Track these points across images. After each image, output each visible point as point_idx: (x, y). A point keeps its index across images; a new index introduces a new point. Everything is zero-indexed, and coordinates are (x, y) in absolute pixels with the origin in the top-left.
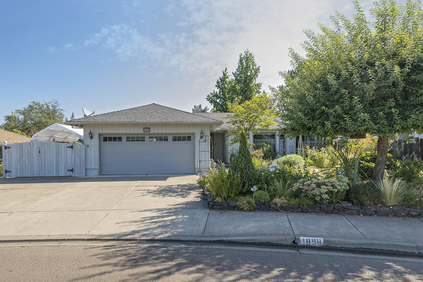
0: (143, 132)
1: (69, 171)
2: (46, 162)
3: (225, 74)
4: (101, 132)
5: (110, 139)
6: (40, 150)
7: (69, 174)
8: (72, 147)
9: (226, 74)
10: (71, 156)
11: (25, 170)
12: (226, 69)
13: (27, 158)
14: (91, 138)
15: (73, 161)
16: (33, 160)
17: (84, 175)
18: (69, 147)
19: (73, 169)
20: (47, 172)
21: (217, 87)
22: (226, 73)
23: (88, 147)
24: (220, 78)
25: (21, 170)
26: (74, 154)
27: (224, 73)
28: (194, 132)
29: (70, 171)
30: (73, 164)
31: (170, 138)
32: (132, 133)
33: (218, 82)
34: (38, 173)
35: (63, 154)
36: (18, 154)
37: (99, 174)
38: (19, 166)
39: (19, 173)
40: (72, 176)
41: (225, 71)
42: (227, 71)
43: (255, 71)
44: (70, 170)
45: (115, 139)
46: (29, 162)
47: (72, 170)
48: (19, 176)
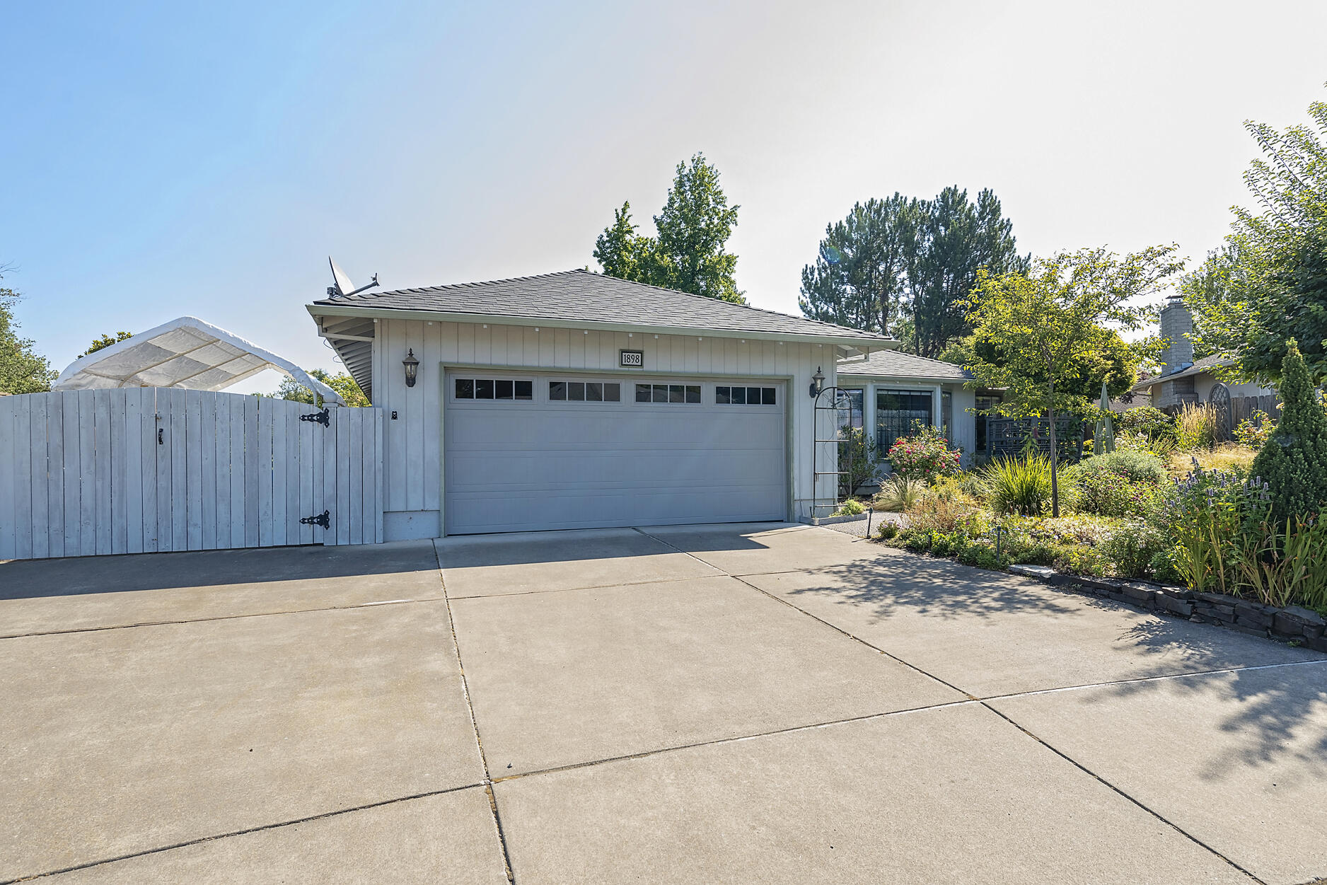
0: (617, 367)
1: (311, 521)
2: (196, 486)
3: (621, 220)
4: (451, 357)
5: (485, 390)
6: (161, 430)
7: (307, 535)
8: (323, 418)
9: (627, 220)
10: (317, 458)
11: (77, 526)
12: (626, 204)
13: (89, 468)
14: (411, 381)
15: (330, 479)
16: (123, 473)
17: (380, 539)
18: (310, 418)
19: (327, 514)
20: (196, 533)
21: (596, 259)
22: (626, 217)
23: (395, 417)
24: (606, 230)
25: (56, 525)
26: (332, 449)
27: (620, 215)
28: (789, 374)
29: (313, 523)
30: (329, 491)
31: (708, 392)
32: (576, 369)
33: (600, 243)
34: (150, 535)
35: (280, 448)
36: (39, 448)
37: (440, 532)
38: (41, 508)
39: (40, 538)
40: (322, 544)
41: (624, 211)
42: (629, 211)
43: (722, 220)
44: (312, 518)
45: (504, 390)
46: (99, 484)
47: (324, 520)
48: (40, 553)
